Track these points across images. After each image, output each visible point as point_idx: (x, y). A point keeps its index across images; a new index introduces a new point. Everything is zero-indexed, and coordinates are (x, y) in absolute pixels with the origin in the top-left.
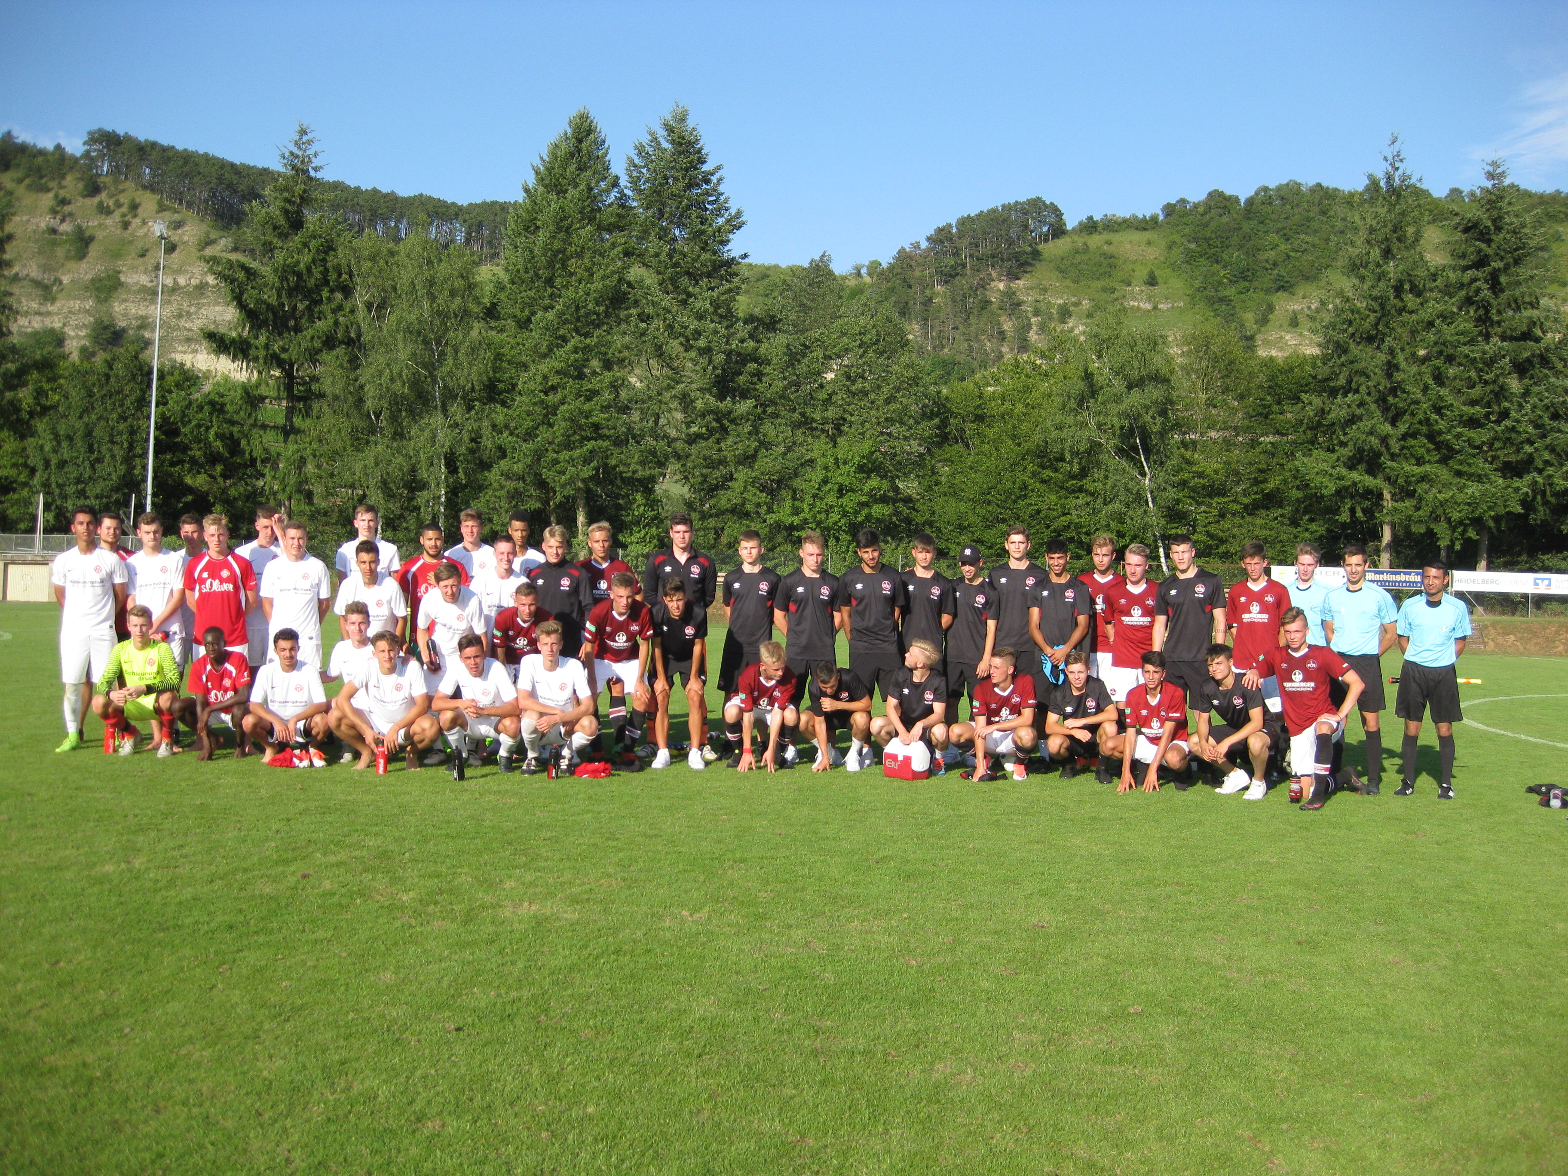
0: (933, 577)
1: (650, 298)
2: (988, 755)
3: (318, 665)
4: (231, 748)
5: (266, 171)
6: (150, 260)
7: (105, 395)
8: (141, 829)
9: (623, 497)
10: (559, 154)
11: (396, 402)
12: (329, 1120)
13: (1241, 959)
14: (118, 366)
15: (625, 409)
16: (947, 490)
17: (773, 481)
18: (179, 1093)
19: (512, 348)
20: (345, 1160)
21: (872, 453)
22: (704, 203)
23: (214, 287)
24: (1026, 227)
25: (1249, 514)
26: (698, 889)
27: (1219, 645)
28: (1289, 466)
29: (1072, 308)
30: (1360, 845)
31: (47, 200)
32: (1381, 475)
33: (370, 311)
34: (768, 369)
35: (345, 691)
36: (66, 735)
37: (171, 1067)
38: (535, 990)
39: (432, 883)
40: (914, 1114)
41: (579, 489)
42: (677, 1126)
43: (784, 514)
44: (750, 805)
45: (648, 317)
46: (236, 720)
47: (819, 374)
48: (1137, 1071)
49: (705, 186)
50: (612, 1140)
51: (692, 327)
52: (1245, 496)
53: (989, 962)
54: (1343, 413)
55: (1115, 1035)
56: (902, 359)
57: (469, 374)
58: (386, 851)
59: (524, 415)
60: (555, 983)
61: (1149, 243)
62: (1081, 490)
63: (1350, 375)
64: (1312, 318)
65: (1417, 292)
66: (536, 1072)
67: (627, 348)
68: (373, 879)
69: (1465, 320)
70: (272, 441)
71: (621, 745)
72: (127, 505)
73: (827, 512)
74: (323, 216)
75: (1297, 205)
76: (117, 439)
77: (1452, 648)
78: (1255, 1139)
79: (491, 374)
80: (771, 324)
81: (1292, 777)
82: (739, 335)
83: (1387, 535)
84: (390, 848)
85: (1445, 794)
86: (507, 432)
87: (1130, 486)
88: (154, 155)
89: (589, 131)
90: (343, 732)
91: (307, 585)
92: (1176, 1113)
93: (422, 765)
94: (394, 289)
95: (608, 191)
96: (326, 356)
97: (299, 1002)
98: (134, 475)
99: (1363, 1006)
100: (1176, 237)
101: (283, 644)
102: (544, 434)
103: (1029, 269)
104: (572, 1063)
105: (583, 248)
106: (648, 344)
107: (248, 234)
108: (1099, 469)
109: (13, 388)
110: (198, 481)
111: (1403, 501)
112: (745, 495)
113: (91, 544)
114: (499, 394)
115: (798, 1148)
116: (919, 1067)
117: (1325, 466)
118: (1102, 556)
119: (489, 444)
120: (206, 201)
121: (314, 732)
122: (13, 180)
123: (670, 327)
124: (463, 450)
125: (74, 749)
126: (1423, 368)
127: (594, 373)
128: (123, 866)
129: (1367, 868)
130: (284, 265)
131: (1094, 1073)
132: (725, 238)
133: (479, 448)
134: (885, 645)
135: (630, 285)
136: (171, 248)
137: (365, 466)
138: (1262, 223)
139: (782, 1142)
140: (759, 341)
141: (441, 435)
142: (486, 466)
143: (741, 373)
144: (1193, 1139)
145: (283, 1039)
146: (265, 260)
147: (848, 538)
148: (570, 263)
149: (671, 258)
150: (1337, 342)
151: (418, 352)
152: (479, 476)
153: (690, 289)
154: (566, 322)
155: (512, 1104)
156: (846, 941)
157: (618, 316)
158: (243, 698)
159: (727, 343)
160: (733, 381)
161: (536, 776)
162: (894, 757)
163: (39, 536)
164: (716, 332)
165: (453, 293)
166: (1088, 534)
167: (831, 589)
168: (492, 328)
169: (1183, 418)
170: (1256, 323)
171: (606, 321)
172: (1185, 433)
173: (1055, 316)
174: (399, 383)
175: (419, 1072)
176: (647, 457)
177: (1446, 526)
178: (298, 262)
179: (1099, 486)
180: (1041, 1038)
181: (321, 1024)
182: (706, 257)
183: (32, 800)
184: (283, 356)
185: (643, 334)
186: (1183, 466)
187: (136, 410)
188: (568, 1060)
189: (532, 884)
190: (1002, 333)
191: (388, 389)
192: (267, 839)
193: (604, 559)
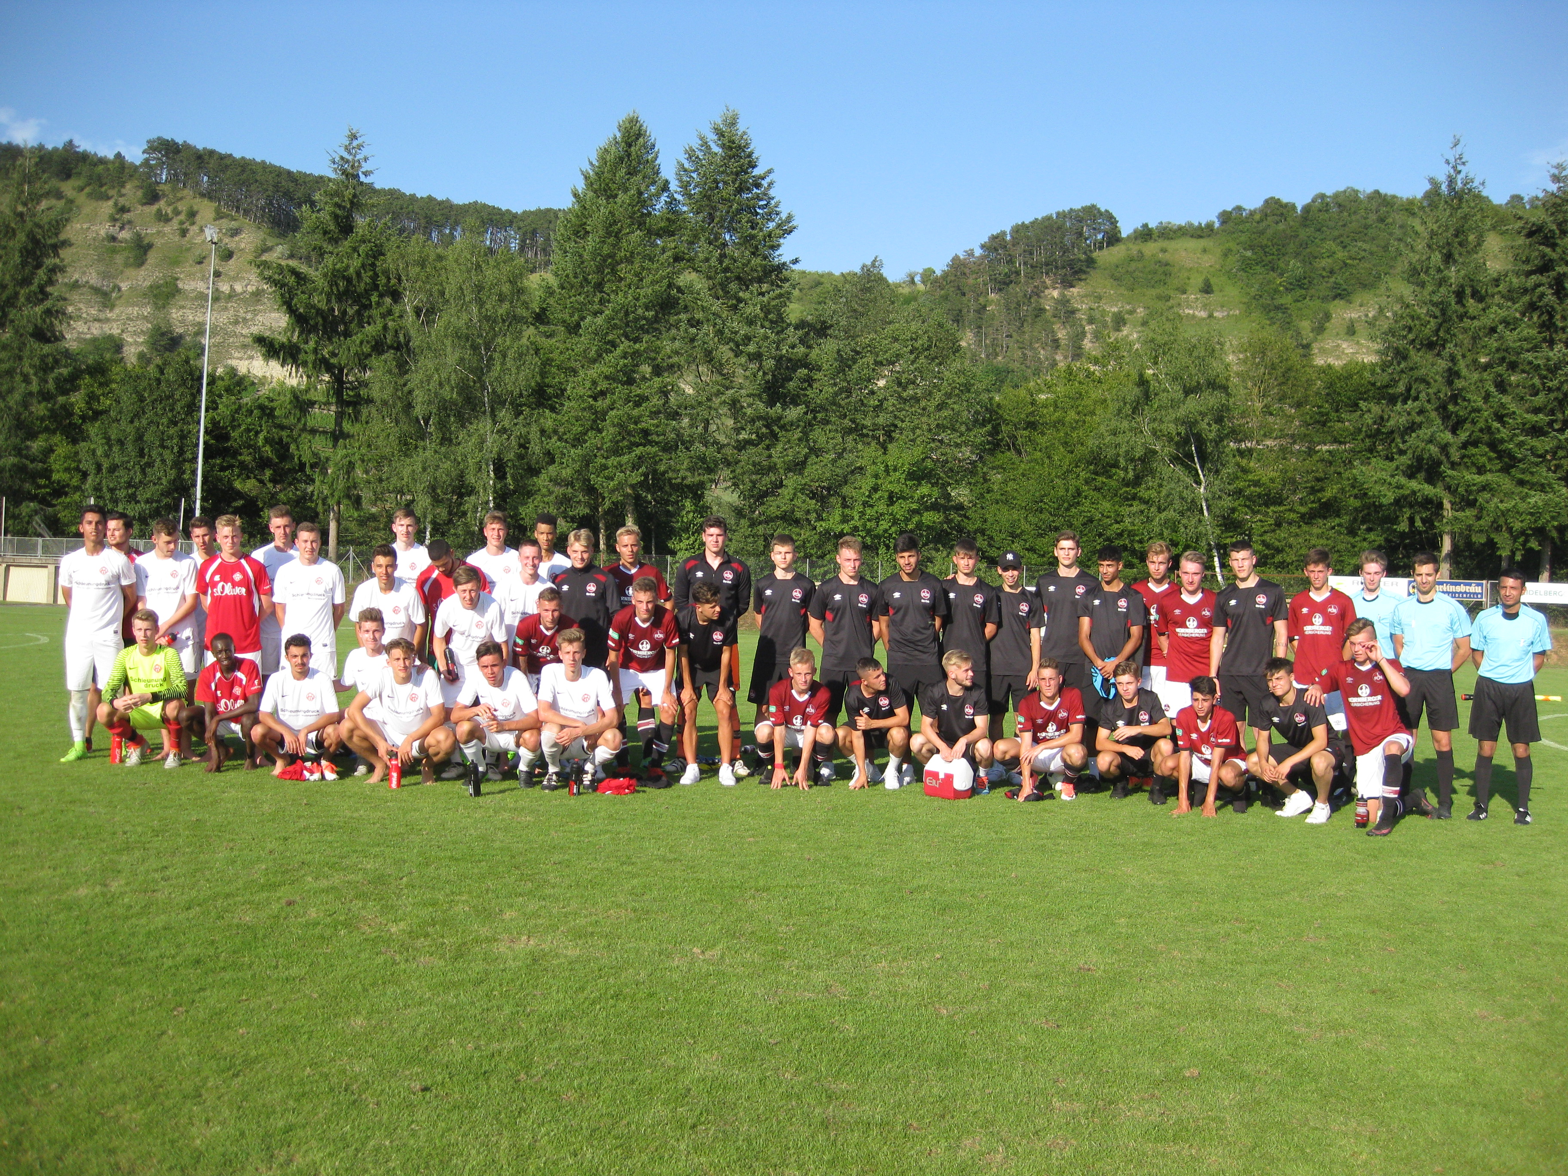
0: (976, 585)
1: (699, 303)
2: (1033, 773)
3: (332, 674)
4: (241, 759)
6: (207, 267)
7: (156, 400)
8: (128, 848)
9: (672, 504)
10: (608, 158)
11: (444, 407)
13: (1309, 1010)
14: (169, 370)
15: (675, 415)
16: (999, 497)
17: (823, 488)
19: (561, 353)
21: (923, 460)
22: (754, 208)
23: (267, 292)
24: (1080, 234)
25: (1306, 524)
26: (713, 923)
27: (1279, 659)
28: (1346, 475)
29: (1126, 316)
30: (1434, 876)
31: (107, 208)
32: (1440, 484)
33: (418, 316)
34: (818, 375)
35: (357, 701)
36: (71, 744)
37: (92, 1133)
38: (519, 1041)
39: (425, 913)
41: (628, 495)
43: (833, 521)
44: (779, 826)
45: (698, 322)
46: (246, 730)
47: (870, 380)
48: (1193, 1152)
49: (755, 190)
51: (742, 332)
52: (1302, 505)
53: (1029, 1013)
54: (1403, 420)
55: (1169, 1105)
56: (954, 365)
57: (517, 379)
58: (383, 875)
59: (572, 420)
60: (543, 1033)
61: (1205, 251)
62: (1134, 497)
63: (1410, 382)
64: (1370, 326)
65: (1478, 296)
66: (505, 1144)
67: (677, 353)
68: (364, 908)
69: (1529, 326)
70: (321, 446)
71: (649, 759)
72: (177, 509)
73: (878, 520)
74: (373, 221)
75: (1355, 213)
76: (168, 443)
77: (1530, 663)
79: (538, 379)
80: (822, 330)
81: (1358, 799)
82: (790, 341)
83: (1447, 545)
84: (388, 871)
85: (1521, 819)
86: (556, 438)
87: (1185, 495)
88: (213, 164)
89: (639, 135)
90: (356, 744)
91: (321, 589)
93: (439, 779)
94: (442, 293)
95: (658, 196)
96: (374, 361)
97: (253, 1053)
98: (183, 479)
99: (1449, 1070)
100: (1232, 245)
101: (294, 650)
102: (593, 439)
103: (1083, 277)
104: (547, 1134)
105: (632, 253)
106: (698, 350)
108: (1154, 477)
109: (65, 392)
110: (248, 486)
111: (1463, 510)
112: (795, 502)
113: (100, 544)
114: (548, 400)
116: (943, 1144)
117: (1384, 475)
118: (1157, 564)
119: (537, 450)
120: (263, 209)
121: (326, 744)
122: (74, 189)
123: (720, 332)
124: (511, 455)
125: (79, 758)
126: (1485, 375)
127: (644, 378)
128: (98, 889)
129: (1443, 903)
130: (334, 269)
131: (1144, 1154)
132: (775, 243)
133: (527, 454)
134: (924, 656)
135: (680, 290)
136: (228, 255)
137: (414, 471)
138: (1319, 230)
140: (810, 347)
141: (489, 440)
142: (534, 471)
143: (791, 379)
145: (226, 1098)
146: (315, 264)
148: (619, 268)
149: (721, 263)
150: (1397, 349)
151: (466, 356)
152: (527, 482)
153: (741, 294)
154: (615, 327)
156: (871, 985)
157: (667, 321)
158: (253, 708)
159: (778, 348)
160: (783, 386)
161: (556, 792)
162: (935, 775)
164: (766, 338)
165: (502, 299)
167: (870, 597)
168: (541, 333)
169: (1239, 425)
170: (1312, 331)
171: (655, 326)
172: (1240, 441)
173: (1110, 324)
174: (448, 388)
175: (372, 1143)
176: (696, 463)
177: (1507, 535)
178: (348, 266)
179: (1153, 494)
180: (1084, 1108)
181: (273, 1080)
182: (756, 261)
183: (21, 814)
184: (332, 361)
185: (692, 340)
186: (1239, 474)
187: (187, 415)
188: (543, 1130)
189: (536, 915)
190: (1056, 341)
191: (436, 394)
192: (259, 860)
193: (632, 564)
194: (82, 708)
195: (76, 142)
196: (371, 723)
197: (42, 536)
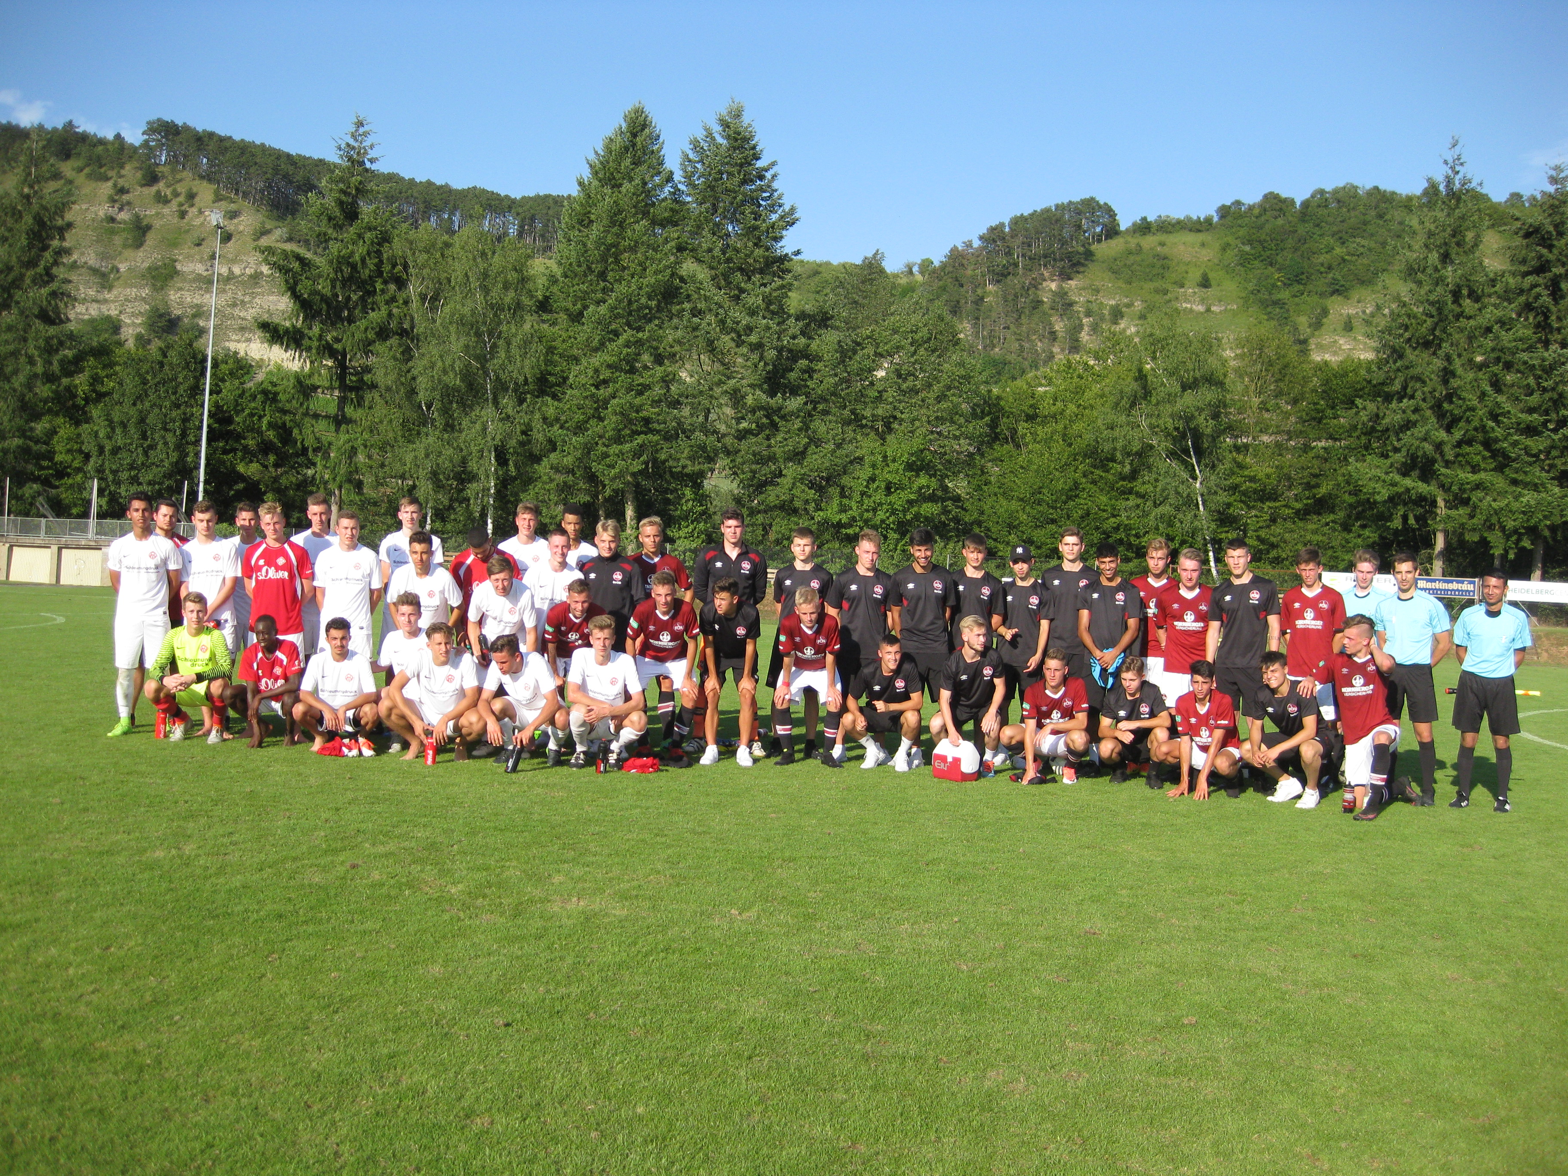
0: (983, 577)
1: (702, 292)
3: (369, 655)
4: (281, 736)
5: (321, 162)
6: (206, 250)
7: (159, 383)
8: (191, 816)
9: (672, 492)
10: (613, 148)
11: (448, 393)
12: (378, 1114)
13: (1296, 971)
14: (171, 353)
15: (676, 404)
16: (997, 490)
17: (822, 478)
18: (229, 1081)
19: (564, 341)
20: (394, 1156)
21: (922, 451)
22: (757, 199)
23: (269, 276)
24: (1079, 227)
25: (1301, 520)
26: (747, 888)
27: (1274, 653)
28: (1343, 470)
29: (1124, 309)
30: (1416, 857)
31: (106, 189)
32: (1434, 482)
33: (423, 303)
34: (820, 365)
35: (396, 681)
36: (118, 719)
37: (221, 1056)
38: (584, 987)
39: (481, 876)
40: (967, 1123)
41: (629, 483)
42: (728, 1129)
43: (831, 512)
44: (798, 804)
45: (700, 312)
46: (287, 708)
47: (870, 370)
48: (1192, 1084)
49: (759, 182)
50: (662, 1141)
51: (744, 322)
52: (1297, 501)
53: (1041, 968)
54: (1398, 417)
55: (1169, 1046)
56: (953, 358)
57: (522, 367)
58: (435, 843)
59: (574, 408)
60: (605, 980)
61: (1203, 245)
62: (1131, 491)
63: (1405, 381)
64: (1368, 323)
65: (1475, 296)
66: (585, 1070)
67: (679, 342)
68: (422, 871)
69: (1524, 327)
70: (323, 430)
71: (669, 740)
72: (180, 491)
73: (875, 510)
74: (378, 208)
75: (1354, 208)
76: (170, 426)
77: (1512, 659)
78: (1313, 1157)
79: (543, 367)
80: (823, 320)
81: (1346, 786)
82: (791, 331)
83: (1440, 543)
84: (439, 839)
85: (1501, 807)
86: (558, 425)
87: (1180, 490)
88: (212, 146)
89: (644, 126)
90: (393, 722)
91: (359, 575)
92: (1232, 1128)
93: (470, 757)
94: (449, 281)
95: (661, 187)
96: (378, 347)
97: (348, 993)
98: (186, 462)
99: (1421, 1022)
100: (1230, 239)
101: (334, 633)
102: (595, 428)
103: (1082, 269)
104: (621, 1062)
105: (637, 242)
106: (700, 339)
107: (303, 225)
108: (1150, 472)
109: (70, 374)
110: (251, 469)
111: (1457, 509)
112: (794, 491)
113: (147, 531)
114: (550, 388)
115: (849, 1155)
116: (971, 1074)
117: (1378, 472)
118: (1156, 559)
119: (540, 437)
120: (262, 191)
121: (362, 722)
122: (73, 169)
123: (722, 322)
124: (514, 442)
125: (125, 733)
126: (1480, 375)
127: (645, 367)
128: (174, 852)
129: (1423, 881)
130: (339, 256)
131: (1148, 1085)
132: (778, 235)
133: (529, 442)
134: (935, 645)
135: (682, 280)
136: (227, 238)
137: (416, 457)
138: (1318, 225)
139: (834, 1148)
140: (810, 338)
141: (491, 428)
142: (536, 459)
143: (792, 370)
144: (1250, 1155)
145: (331, 1030)
146: (320, 251)
147: (896, 536)
148: (622, 257)
149: (724, 253)
150: (1393, 347)
151: (470, 344)
152: (528, 469)
153: (742, 285)
154: (618, 316)
155: (561, 1103)
156: (896, 944)
157: (670, 311)
158: (294, 687)
159: (779, 338)
160: (783, 377)
161: (584, 770)
162: (943, 758)
163: (92, 522)
164: (768, 328)
165: (506, 286)
166: (1137, 536)
167: (885, 588)
168: (543, 321)
169: (1236, 422)
170: (1310, 327)
171: (658, 315)
172: (1237, 437)
173: (1107, 317)
174: (451, 375)
175: (468, 1068)
176: (697, 452)
177: (1500, 534)
178: (352, 253)
179: (1149, 488)
180: (1094, 1048)
181: (370, 1016)
182: (758, 252)
183: (85, 784)
184: (335, 346)
185: (695, 329)
186: (1235, 469)
187: (189, 398)
188: (618, 1058)
189: (581, 879)
190: (1053, 334)
191: (440, 381)
192: (316, 828)
193: (654, 553)
194: (128, 686)
195: (75, 123)
196: (409, 703)
197: (45, 517)
